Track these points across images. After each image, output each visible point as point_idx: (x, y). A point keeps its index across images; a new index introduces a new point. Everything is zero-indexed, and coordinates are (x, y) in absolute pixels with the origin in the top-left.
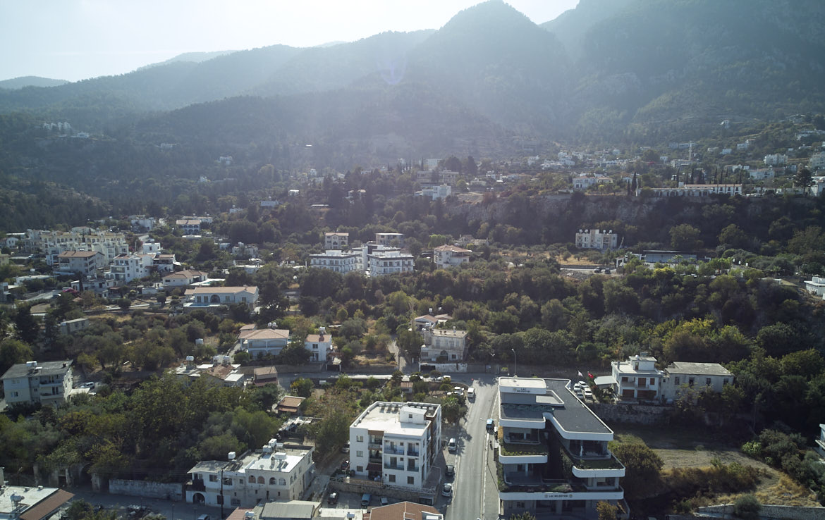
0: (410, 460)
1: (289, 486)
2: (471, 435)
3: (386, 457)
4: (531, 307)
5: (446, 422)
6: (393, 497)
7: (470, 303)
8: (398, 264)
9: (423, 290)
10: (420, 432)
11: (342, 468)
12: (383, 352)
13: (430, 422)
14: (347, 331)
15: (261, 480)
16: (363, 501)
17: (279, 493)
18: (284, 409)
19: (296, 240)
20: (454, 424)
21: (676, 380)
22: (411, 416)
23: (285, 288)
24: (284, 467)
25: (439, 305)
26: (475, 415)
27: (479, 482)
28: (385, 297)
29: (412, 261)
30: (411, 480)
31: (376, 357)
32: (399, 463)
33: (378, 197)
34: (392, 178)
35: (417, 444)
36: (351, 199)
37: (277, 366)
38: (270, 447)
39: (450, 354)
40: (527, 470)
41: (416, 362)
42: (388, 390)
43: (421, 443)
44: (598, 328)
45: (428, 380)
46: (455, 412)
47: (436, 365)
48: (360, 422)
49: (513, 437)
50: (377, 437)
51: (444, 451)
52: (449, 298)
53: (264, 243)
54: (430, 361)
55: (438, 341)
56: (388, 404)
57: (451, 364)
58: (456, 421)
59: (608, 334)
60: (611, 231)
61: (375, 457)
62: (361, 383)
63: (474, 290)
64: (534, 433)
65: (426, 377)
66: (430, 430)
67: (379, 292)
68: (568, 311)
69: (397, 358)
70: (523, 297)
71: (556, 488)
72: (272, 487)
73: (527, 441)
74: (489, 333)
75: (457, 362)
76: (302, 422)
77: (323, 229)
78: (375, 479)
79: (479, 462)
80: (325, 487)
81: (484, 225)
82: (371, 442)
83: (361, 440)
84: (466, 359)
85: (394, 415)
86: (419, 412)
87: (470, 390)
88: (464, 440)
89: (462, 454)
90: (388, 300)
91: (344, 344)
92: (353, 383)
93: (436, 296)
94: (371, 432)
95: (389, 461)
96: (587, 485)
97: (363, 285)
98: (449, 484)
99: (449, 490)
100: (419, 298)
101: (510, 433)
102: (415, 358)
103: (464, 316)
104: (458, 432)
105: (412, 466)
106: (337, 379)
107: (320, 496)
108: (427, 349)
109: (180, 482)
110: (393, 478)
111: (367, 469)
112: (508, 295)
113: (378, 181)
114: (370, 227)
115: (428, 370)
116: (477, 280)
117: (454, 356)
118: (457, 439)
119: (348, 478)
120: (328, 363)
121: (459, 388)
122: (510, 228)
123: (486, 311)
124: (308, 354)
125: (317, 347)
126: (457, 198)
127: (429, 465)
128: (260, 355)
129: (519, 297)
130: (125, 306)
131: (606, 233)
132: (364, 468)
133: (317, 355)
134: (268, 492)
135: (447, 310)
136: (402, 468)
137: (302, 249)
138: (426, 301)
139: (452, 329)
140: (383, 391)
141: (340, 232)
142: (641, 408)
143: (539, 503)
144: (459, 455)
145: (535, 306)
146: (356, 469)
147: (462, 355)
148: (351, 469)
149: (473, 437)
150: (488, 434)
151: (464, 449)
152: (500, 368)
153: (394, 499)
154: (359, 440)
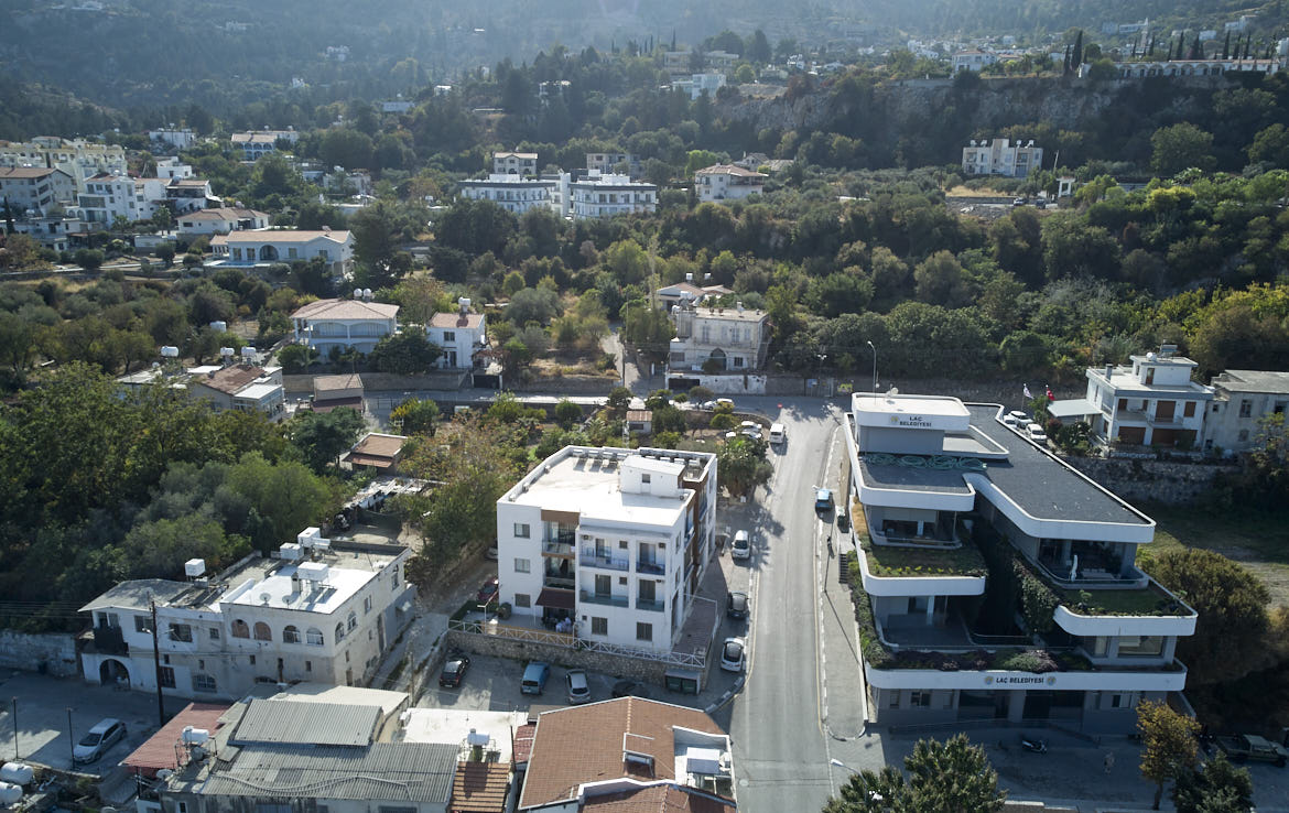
0: (643, 583)
1: (333, 649)
2: (782, 524)
3: (585, 577)
4: (893, 268)
5: (726, 494)
6: (600, 672)
7: (768, 264)
8: (627, 201)
9: (675, 241)
10: (669, 517)
11: (482, 597)
12: (592, 353)
13: (693, 492)
14: (519, 312)
15: (263, 632)
16: (526, 683)
17: (309, 664)
18: (363, 462)
19: (441, 166)
20: (743, 499)
21: (1243, 407)
22: (646, 479)
23: (409, 240)
24: (323, 600)
25: (706, 269)
26: (788, 482)
27: (807, 635)
28: (599, 255)
29: (653, 194)
30: (644, 631)
31: (576, 363)
32: (616, 588)
33: (592, 96)
34: (619, 63)
35: (662, 546)
36: (544, 97)
37: (366, 375)
38: (297, 547)
39: (731, 355)
40: (930, 610)
41: (660, 373)
42: (599, 426)
43: (670, 543)
44: (1038, 305)
45: (685, 406)
46: (745, 474)
47: (702, 378)
48: (525, 490)
49: (891, 530)
50: (563, 527)
51: (721, 560)
52: (726, 254)
53: (383, 169)
54: (688, 370)
55: (706, 330)
56: (593, 450)
57: (732, 377)
58: (747, 491)
59: (1060, 317)
60: (1031, 142)
61: (559, 574)
62: (543, 412)
63: (776, 241)
64: (946, 521)
65: (680, 400)
66: (692, 510)
67: (587, 245)
68: (971, 275)
69: (619, 364)
70: (876, 250)
71: (1014, 661)
72: (290, 647)
73: (928, 539)
74: (811, 317)
75: (745, 372)
76: (400, 489)
77: (493, 146)
78: (558, 627)
79: (805, 584)
80: (435, 644)
81: (788, 136)
82: (548, 538)
83: (525, 532)
84: (763, 367)
85: (608, 475)
86: (666, 470)
87: (776, 427)
88: (766, 534)
89: (763, 565)
90: (604, 259)
91: (513, 335)
92: (526, 412)
93: (699, 253)
94: (548, 516)
95: (591, 585)
96: (1092, 653)
97: (558, 235)
98: (738, 640)
99: (738, 657)
100: (666, 256)
101: (885, 521)
102: (657, 364)
103: (759, 286)
104: (751, 515)
105: (647, 598)
106: (492, 403)
107: (422, 666)
108: (682, 346)
109: (69, 632)
110: (600, 626)
111: (537, 604)
112: (846, 245)
113: (594, 68)
114: (577, 144)
115: (683, 387)
116: (779, 222)
117: (738, 361)
118: (752, 533)
119: (494, 622)
120: (476, 372)
121: (751, 423)
122: (838, 138)
123: (802, 277)
124: (436, 352)
125: (453, 339)
126: (737, 91)
127: (689, 595)
128: (335, 352)
129: (869, 249)
130: (91, 265)
131: (1023, 145)
132: (534, 600)
133: (454, 355)
134: (281, 660)
135: (724, 277)
136: (623, 603)
137: (451, 180)
138: (679, 260)
139: (734, 307)
140: (587, 428)
141: (520, 152)
142: (1162, 467)
143: (967, 697)
144: (757, 568)
145: (902, 266)
146: (513, 602)
147: (756, 357)
148: (502, 600)
149: (786, 526)
150: (821, 521)
151: (767, 554)
152: (836, 385)
153: (602, 677)
154: (520, 532)
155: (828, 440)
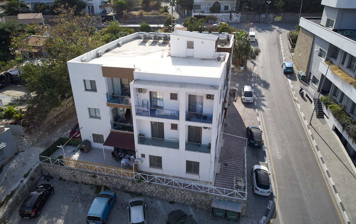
0: (191, 129)
2: (268, 82)
3: (142, 124)
6: (157, 198)
12: (157, 8)
13: (228, 54)
20: (242, 68)
30: (193, 167)
35: (210, 97)
37: (45, 13)
39: (222, 4)
41: (189, 14)
54: (202, 13)
56: (154, 35)
57: (224, 14)
58: (244, 64)
69: (170, 10)
75: (231, 12)
78: (123, 162)
83: (92, 87)
84: (239, 10)
85: (162, 48)
86: (206, 38)
89: (263, 107)
94: (107, 71)
95: (148, 131)
102: (189, 10)
105: (195, 141)
110: (156, 162)
117: (226, 8)
118: (252, 87)
120: (102, 15)
125: (92, 0)
132: (105, 138)
133: (93, 7)
136: (175, 145)
144: (260, 109)
146: (91, 140)
147: (235, 6)
149: (270, 83)
150: (289, 80)
151: (264, 100)
152: (274, 17)
153: (158, 202)
154: (89, 87)
155: (278, 40)
